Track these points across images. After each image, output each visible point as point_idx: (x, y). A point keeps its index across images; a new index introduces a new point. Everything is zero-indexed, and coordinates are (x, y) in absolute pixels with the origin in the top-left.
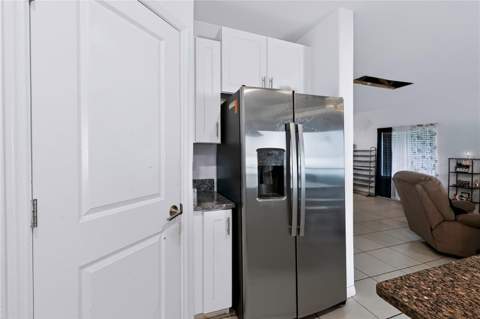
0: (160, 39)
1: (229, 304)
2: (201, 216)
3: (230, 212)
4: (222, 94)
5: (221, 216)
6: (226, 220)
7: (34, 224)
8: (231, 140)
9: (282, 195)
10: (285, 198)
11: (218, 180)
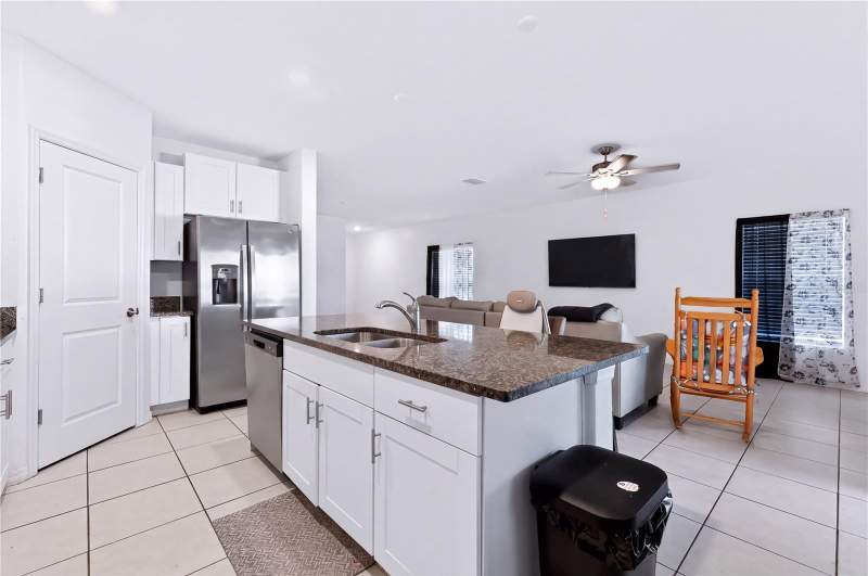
0: (120, 182)
1: (187, 396)
2: (157, 322)
3: (189, 318)
4: (185, 215)
5: (180, 322)
6: (183, 325)
7: (41, 301)
8: (192, 259)
9: (235, 301)
10: (239, 305)
11: (185, 298)
